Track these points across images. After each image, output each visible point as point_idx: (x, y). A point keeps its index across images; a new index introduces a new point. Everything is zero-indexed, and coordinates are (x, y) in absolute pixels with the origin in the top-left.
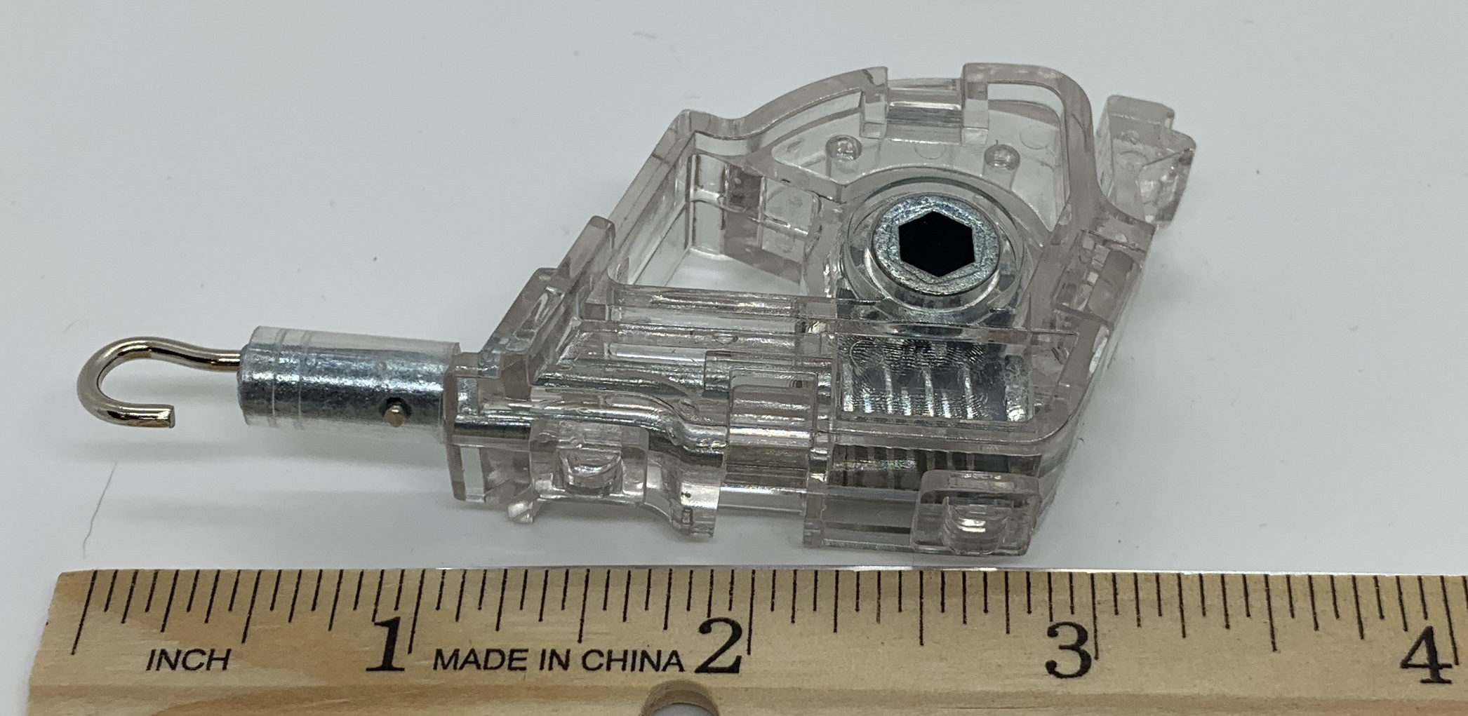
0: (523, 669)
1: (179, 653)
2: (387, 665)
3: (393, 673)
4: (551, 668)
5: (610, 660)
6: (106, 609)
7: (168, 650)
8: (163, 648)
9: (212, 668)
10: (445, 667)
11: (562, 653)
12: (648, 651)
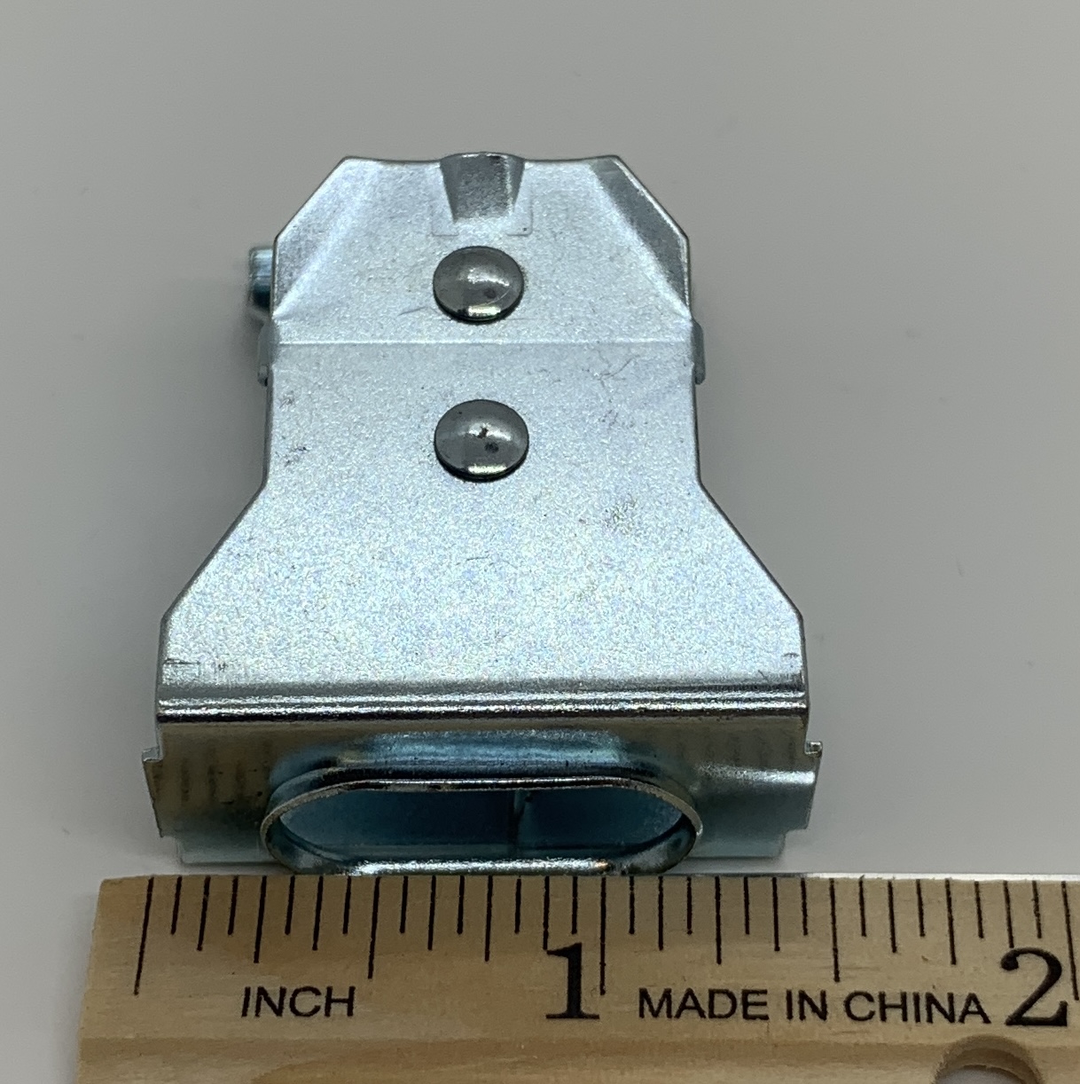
0: (765, 1018)
1: (283, 992)
2: (574, 1010)
3: (584, 1022)
4: (802, 1017)
5: (883, 1007)
6: (173, 931)
7: (267, 988)
8: (261, 985)
9: (332, 1012)
10: (655, 1014)
11: (814, 995)
12: (935, 994)
